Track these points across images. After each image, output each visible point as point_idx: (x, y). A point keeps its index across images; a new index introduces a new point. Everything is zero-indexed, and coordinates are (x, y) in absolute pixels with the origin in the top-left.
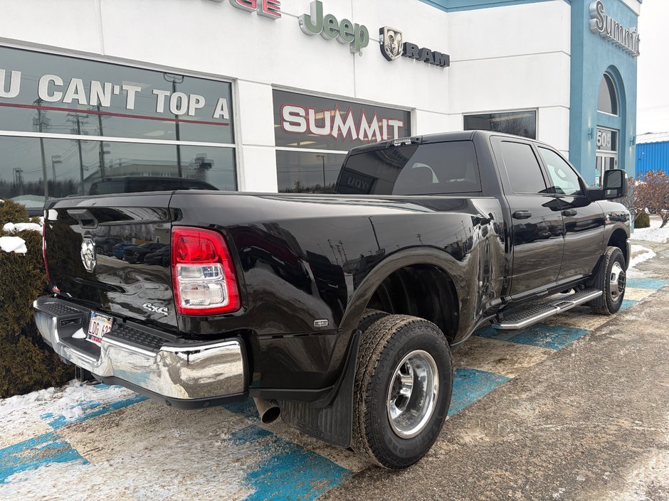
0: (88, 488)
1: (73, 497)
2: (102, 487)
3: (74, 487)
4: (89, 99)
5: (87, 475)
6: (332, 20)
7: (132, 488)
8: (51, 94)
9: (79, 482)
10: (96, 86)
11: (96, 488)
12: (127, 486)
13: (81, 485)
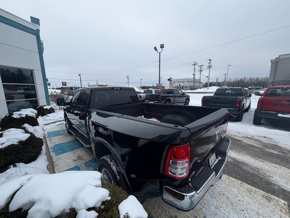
0: (218, 210)
1: (224, 213)
2: (215, 205)
3: (220, 215)
5: (213, 213)
7: (211, 196)
9: (217, 214)
11: (216, 207)
12: (211, 198)
13: (218, 213)
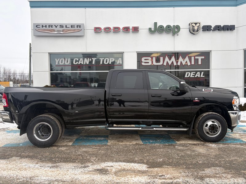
4: (84, 62)
6: (161, 27)
8: (76, 62)
10: (86, 59)
